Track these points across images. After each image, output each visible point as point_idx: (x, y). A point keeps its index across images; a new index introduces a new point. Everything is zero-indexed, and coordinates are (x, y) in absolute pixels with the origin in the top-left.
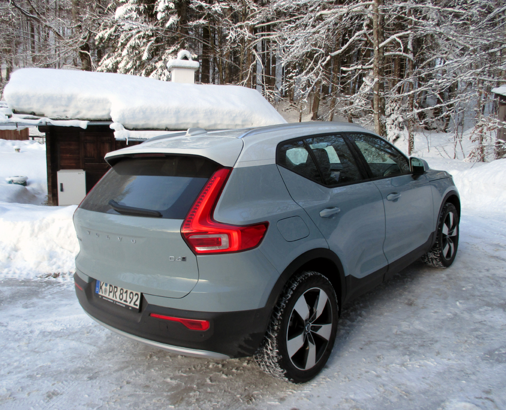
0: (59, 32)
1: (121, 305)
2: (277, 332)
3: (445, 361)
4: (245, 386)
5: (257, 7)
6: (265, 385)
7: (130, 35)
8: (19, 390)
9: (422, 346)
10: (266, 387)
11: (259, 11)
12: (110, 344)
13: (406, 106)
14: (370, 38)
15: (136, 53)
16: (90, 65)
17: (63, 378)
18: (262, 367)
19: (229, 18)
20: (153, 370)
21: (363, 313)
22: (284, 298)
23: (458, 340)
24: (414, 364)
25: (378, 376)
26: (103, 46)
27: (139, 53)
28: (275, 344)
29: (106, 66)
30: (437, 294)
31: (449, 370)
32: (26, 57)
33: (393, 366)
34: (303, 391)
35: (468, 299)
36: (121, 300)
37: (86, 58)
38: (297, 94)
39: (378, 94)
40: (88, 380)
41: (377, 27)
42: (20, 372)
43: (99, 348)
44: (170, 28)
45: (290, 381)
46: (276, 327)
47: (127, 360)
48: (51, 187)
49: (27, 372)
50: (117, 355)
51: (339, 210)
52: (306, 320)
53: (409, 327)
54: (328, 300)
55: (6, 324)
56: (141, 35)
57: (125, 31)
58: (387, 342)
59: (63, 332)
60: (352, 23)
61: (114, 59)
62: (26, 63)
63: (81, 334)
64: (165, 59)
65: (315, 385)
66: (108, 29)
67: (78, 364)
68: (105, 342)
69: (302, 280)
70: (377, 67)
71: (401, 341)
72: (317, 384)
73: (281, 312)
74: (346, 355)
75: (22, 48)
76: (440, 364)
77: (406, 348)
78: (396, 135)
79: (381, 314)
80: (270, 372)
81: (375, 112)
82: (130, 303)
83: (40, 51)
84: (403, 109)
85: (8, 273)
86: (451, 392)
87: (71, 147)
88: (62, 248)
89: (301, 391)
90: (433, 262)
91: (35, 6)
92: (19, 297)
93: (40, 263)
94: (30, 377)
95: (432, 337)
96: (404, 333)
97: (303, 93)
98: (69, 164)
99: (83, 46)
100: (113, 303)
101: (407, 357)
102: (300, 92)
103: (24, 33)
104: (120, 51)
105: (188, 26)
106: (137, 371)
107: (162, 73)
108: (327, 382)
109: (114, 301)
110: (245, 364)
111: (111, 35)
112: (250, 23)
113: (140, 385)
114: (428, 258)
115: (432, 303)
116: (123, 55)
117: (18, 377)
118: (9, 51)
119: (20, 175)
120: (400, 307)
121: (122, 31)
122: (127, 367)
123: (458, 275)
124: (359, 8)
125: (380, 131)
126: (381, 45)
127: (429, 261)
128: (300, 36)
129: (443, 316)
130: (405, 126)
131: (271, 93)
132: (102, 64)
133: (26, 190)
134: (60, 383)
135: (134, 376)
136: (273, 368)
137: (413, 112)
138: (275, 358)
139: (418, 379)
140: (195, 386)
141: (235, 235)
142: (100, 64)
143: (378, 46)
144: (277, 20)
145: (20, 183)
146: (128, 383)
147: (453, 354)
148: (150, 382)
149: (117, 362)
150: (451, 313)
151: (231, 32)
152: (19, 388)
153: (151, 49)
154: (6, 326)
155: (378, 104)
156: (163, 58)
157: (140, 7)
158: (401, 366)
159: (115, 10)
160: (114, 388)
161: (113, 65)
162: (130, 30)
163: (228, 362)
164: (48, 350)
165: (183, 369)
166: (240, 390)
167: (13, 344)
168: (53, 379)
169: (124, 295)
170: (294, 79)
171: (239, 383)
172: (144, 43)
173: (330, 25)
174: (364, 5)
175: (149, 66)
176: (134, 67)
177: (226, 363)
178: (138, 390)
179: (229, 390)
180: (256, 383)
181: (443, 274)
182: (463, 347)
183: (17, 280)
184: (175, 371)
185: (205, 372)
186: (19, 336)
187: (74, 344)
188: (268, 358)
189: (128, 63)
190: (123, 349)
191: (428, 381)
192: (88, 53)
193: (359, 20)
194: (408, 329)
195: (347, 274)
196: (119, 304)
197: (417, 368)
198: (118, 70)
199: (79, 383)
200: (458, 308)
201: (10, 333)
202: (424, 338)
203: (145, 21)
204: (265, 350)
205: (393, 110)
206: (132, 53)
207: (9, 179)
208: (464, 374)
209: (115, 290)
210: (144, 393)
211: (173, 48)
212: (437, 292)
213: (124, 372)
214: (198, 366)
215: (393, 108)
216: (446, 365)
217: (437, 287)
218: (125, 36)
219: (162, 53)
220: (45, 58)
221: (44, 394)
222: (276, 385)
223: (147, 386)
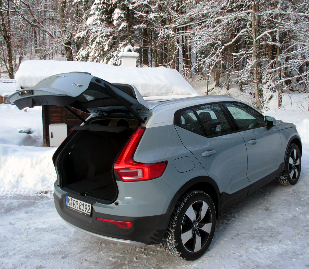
0: (52, 34)
1: (80, 212)
2: (174, 229)
3: (284, 246)
4: (157, 263)
5: (177, 15)
6: (170, 262)
7: (96, 35)
8: (20, 265)
9: (271, 236)
10: (170, 263)
11: (179, 18)
12: (76, 236)
13: (277, 76)
14: (250, 34)
15: (100, 47)
16: (72, 54)
17: (47, 258)
18: (167, 251)
19: (159, 23)
20: (101, 252)
21: (236, 215)
22: (179, 208)
23: (294, 233)
24: (264, 248)
25: (241, 256)
26: (80, 42)
27: (103, 46)
28: (173, 236)
29: (82, 55)
30: (285, 203)
31: (286, 252)
32: (32, 50)
33: (251, 250)
34: (193, 266)
35: (304, 206)
36: (80, 209)
37: (69, 50)
38: (204, 71)
39: (256, 70)
40: (62, 259)
41: (255, 27)
42: (21, 254)
43: (70, 238)
44: (122, 30)
45: (184, 259)
46: (174, 226)
47: (86, 246)
48: (45, 136)
49: (25, 253)
50: (80, 243)
51: (215, 152)
52: (194, 221)
53: (264, 225)
54: (208, 208)
55: (14, 224)
56: (104, 35)
57: (93, 33)
58: (249, 234)
59: (48, 229)
60: (239, 24)
61: (86, 51)
62: (32, 54)
63: (59, 230)
64: (119, 50)
65: (200, 261)
66: (83, 31)
67: (57, 249)
68: (74, 235)
69: (190, 196)
70: (255, 52)
71: (258, 233)
72: (201, 261)
73: (177, 216)
74: (222, 242)
75: (29, 44)
76: (281, 248)
77: (261, 238)
78: (271, 95)
79: (247, 216)
80: (172, 254)
81: (255, 82)
82: (85, 211)
83: (40, 46)
84: (275, 78)
85: (16, 191)
86: (285, 266)
87: (58, 109)
88: (50, 175)
89: (191, 265)
90: (283, 182)
91: (36, 18)
92: (23, 206)
93: (36, 184)
94: (27, 257)
95: (278, 231)
96: (261, 228)
97: (207, 70)
98: (57, 120)
99: (67, 42)
100: (76, 211)
101: (260, 244)
102: (206, 69)
103: (30, 35)
104: (90, 45)
105: (133, 28)
106: (92, 253)
107: (117, 59)
108: (208, 260)
109: (76, 210)
110: (158, 249)
111: (84, 35)
112: (173, 25)
113: (93, 262)
114: (280, 179)
115: (281, 209)
116: (92, 48)
117: (19, 257)
118: (21, 47)
119: (26, 127)
120: (260, 212)
121: (91, 33)
122: (86, 251)
123: (300, 190)
124: (243, 14)
125: (258, 94)
126: (257, 38)
127: (281, 181)
128: (204, 34)
129: (286, 217)
130: (276, 89)
131: (188, 70)
132: (79, 54)
133: (30, 137)
134: (45, 261)
135: (90, 256)
136: (173, 251)
137: (281, 81)
138: (174, 245)
139: (266, 258)
140: (126, 262)
141: (146, 170)
142: (78, 54)
143: (256, 39)
144: (191, 23)
145: (26, 132)
146: (86, 260)
147: (290, 242)
148: (99, 260)
149: (80, 247)
150: (292, 215)
151: (161, 32)
152: (20, 264)
153: (110, 44)
154: (14, 225)
155: (257, 76)
156: (118, 49)
157: (102, 17)
158: (256, 250)
159: (87, 19)
160: (77, 263)
161: (86, 54)
162: (96, 32)
163: (148, 247)
164: (38, 240)
165: (120, 252)
166: (154, 265)
167: (18, 237)
168: (40, 258)
169: (82, 206)
170: (202, 61)
171: (154, 260)
172: (105, 40)
173: (224, 26)
174: (246, 13)
175: (109, 55)
176: (99, 55)
177: (147, 248)
178: (91, 265)
179: (147, 265)
180: (164, 260)
181: (290, 190)
182: (297, 237)
183: (22, 196)
184: (115, 253)
185: (133, 254)
186: (21, 231)
187: (54, 236)
188: (170, 245)
189: (95, 53)
190: (84, 239)
191: (272, 259)
192: (70, 47)
193: (244, 22)
194: (263, 226)
195: (221, 191)
196: (79, 212)
197: (266, 251)
198: (89, 58)
199: (56, 261)
200: (297, 211)
201: (16, 229)
202: (273, 232)
203: (106, 26)
204: (168, 240)
205: (268, 79)
206: (98, 46)
207: (20, 130)
208: (295, 254)
209: (77, 203)
210: (95, 267)
211: (124, 43)
212: (285, 202)
213: (84, 254)
214: (129, 250)
215: (268, 77)
216: (285, 249)
217: (286, 198)
218: (93, 36)
219: (117, 46)
220: (44, 51)
221: (35, 268)
222: (176, 261)
223: (97, 263)
